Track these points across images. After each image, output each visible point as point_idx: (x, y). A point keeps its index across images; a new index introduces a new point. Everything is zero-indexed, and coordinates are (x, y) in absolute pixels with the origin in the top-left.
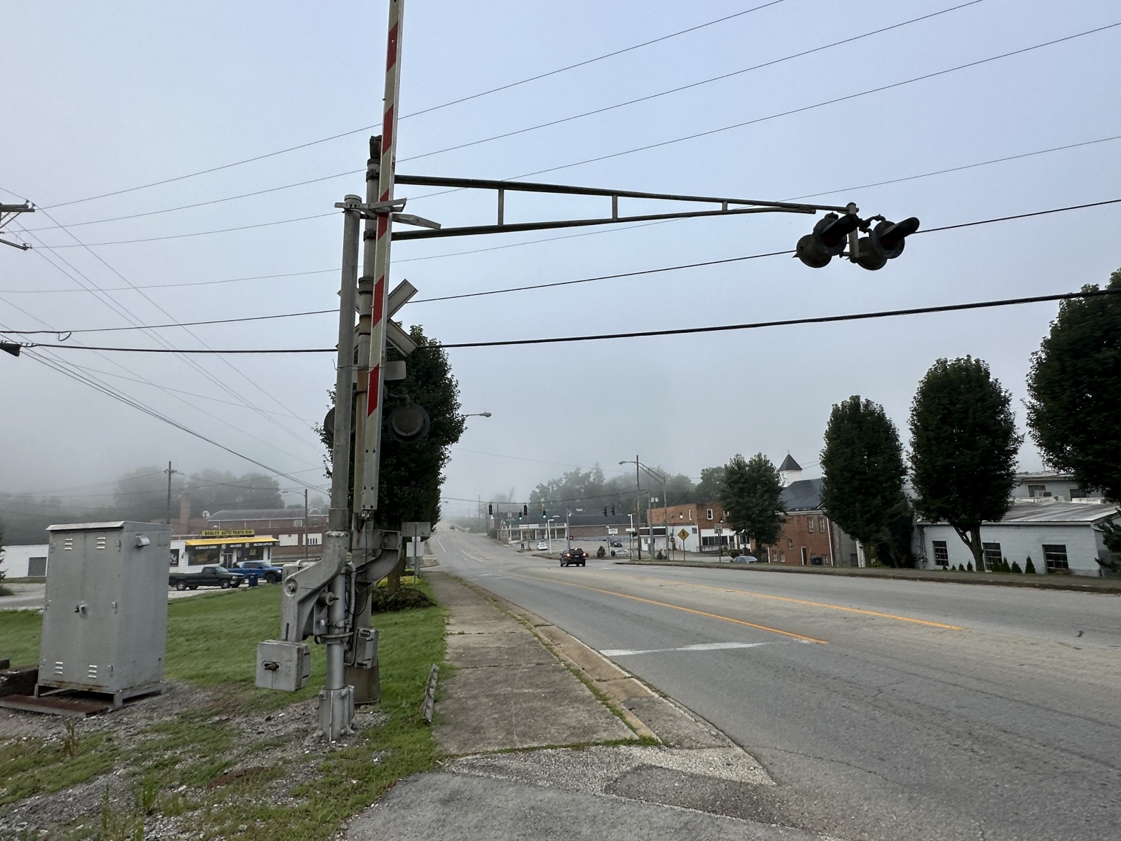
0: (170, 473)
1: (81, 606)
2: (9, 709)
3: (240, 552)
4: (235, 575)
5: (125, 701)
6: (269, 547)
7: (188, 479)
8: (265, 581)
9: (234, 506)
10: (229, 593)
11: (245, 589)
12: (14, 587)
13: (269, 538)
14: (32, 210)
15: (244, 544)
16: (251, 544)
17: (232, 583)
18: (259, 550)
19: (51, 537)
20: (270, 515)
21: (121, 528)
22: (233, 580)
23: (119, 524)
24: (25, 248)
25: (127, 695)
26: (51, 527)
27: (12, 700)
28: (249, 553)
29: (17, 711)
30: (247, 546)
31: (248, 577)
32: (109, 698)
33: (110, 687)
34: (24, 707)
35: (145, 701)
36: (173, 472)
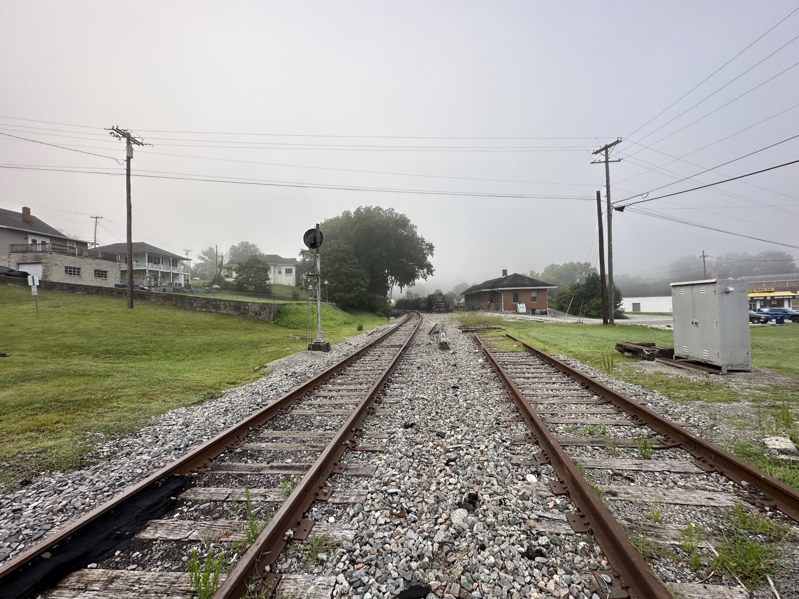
0: (704, 257)
1: (694, 322)
2: (664, 363)
3: (762, 303)
4: (763, 316)
5: (728, 371)
6: (789, 300)
7: (714, 260)
8: (791, 321)
9: (753, 274)
10: (760, 327)
11: (774, 325)
12: (629, 316)
13: (789, 293)
14: (621, 141)
15: (765, 297)
16: (772, 297)
17: (761, 320)
18: (780, 302)
19: (672, 289)
20: (786, 278)
21: (715, 282)
22: (763, 319)
23: (713, 281)
24: (619, 161)
25: (729, 368)
26: (672, 284)
27: (664, 360)
28: (771, 303)
29: (668, 365)
30: (769, 298)
31: (775, 318)
32: (719, 368)
33: (717, 362)
34: (672, 364)
35: (741, 374)
36: (706, 256)
